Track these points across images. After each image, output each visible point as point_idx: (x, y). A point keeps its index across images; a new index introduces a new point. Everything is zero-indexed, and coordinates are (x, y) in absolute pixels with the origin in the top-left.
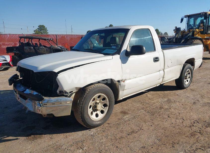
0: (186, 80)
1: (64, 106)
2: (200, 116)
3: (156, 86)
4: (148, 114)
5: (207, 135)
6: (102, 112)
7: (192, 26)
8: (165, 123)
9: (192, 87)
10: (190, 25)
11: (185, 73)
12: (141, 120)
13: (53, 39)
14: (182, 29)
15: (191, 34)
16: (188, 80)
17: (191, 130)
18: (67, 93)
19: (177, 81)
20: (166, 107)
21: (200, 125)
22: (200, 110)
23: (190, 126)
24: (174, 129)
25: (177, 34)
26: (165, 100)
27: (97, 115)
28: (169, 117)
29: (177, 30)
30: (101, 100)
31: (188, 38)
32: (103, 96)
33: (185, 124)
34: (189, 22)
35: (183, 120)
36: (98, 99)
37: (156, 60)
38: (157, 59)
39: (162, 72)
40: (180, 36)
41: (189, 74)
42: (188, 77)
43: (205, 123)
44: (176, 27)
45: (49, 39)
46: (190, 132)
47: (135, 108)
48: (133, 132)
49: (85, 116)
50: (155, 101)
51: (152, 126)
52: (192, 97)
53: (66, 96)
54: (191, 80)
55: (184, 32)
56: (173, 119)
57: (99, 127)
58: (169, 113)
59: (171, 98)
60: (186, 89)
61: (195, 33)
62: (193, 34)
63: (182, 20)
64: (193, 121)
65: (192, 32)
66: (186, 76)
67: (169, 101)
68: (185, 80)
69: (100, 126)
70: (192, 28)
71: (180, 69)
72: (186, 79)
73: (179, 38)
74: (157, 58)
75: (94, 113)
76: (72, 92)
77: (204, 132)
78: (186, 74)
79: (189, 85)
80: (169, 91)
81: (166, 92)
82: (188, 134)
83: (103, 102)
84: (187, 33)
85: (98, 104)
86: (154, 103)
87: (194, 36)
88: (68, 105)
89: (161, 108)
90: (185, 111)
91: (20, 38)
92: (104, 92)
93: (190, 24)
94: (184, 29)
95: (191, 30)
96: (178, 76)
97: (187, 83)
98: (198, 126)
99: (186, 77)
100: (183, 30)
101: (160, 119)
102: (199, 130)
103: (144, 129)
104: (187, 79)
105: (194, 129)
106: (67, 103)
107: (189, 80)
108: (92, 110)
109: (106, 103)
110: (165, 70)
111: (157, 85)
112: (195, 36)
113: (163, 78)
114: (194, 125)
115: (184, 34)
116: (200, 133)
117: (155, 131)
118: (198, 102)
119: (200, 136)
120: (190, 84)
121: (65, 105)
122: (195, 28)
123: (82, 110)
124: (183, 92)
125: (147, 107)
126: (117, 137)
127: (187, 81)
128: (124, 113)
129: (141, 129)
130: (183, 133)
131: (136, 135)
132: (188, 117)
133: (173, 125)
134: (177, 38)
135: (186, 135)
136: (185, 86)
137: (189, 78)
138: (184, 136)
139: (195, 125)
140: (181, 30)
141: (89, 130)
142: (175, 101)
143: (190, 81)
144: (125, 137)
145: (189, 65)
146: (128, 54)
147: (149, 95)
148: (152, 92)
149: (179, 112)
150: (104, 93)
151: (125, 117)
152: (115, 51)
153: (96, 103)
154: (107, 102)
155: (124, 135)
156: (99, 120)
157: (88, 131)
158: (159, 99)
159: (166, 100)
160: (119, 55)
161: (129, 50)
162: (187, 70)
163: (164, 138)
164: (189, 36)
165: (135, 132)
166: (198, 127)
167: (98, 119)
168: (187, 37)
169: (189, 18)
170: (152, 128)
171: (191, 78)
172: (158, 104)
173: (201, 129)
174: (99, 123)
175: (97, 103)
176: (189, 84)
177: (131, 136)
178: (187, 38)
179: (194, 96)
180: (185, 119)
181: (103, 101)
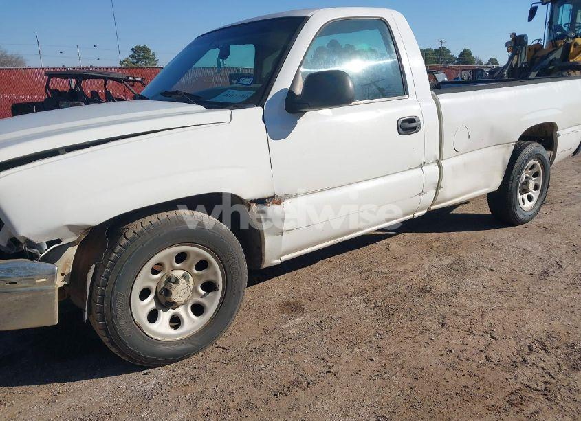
0: (525, 196)
1: (25, 292)
2: (556, 323)
3: (411, 216)
4: (372, 312)
5: (570, 405)
6: (198, 309)
7: (566, 29)
8: (422, 350)
9: (544, 219)
10: (559, 28)
11: (520, 173)
12: (339, 337)
13: (142, 79)
14: (531, 41)
15: (558, 55)
16: (532, 194)
17: (512, 382)
18: (38, 246)
19: (492, 197)
20: (443, 287)
21: (550, 360)
22: (559, 299)
23: (514, 364)
24: (449, 375)
25: (516, 56)
26: (444, 263)
27: (176, 322)
28: (443, 324)
29: (517, 43)
30: (190, 267)
31: (551, 68)
32: (198, 255)
33: (494, 357)
34: (554, 16)
35: (493, 337)
36: (178, 265)
37: (408, 126)
38: (413, 125)
39: (432, 170)
40: (526, 60)
41: (536, 175)
42: (531, 186)
43: (571, 350)
44: (514, 34)
45: (131, 78)
46: (509, 389)
47: (336, 289)
48: (296, 384)
49: (122, 326)
50: (409, 267)
51: (372, 360)
52: (540, 251)
53: (33, 257)
54: (543, 197)
55: (538, 47)
56: (455, 333)
57: (185, 362)
58: (447, 309)
59: (468, 256)
60: (524, 225)
61: (571, 51)
62: (566, 55)
63: (533, 12)
64: (528, 342)
65: (561, 49)
66: (526, 183)
67: (459, 267)
68: (520, 197)
69: (189, 356)
70: (564, 36)
71: (504, 161)
72: (524, 191)
73: (521, 67)
74: (412, 120)
75: (165, 316)
76: (59, 241)
77: (562, 390)
78: (527, 177)
79: (534, 211)
80: (466, 232)
81: (454, 235)
82: (498, 397)
83: (199, 277)
84: (546, 53)
85: (177, 281)
86: (405, 274)
87: (569, 61)
88: (42, 290)
89: (424, 290)
90: (506, 305)
91: (46, 78)
92: (200, 241)
93: (559, 23)
94: (540, 40)
95: (561, 43)
96: (495, 183)
97: (528, 205)
98: (542, 364)
99: (525, 187)
100: (536, 42)
101: (408, 335)
102: (542, 380)
103: (340, 374)
104: (530, 193)
105: (526, 374)
106: (35, 283)
107: (535, 194)
108: (153, 305)
109: (211, 278)
110: (444, 164)
111: (417, 215)
112: (571, 61)
113: (438, 189)
114: (527, 357)
115: (536, 55)
116: (544, 393)
117: (379, 381)
118: (557, 272)
119: (543, 406)
120: (539, 209)
121: (29, 288)
122: (573, 34)
123: (105, 305)
124: (511, 234)
125: (375, 289)
126: (231, 405)
127: (530, 199)
128: (292, 308)
129: (329, 372)
130: (481, 392)
131: (302, 396)
132: (513, 328)
133: (451, 359)
134: (516, 65)
135: (489, 402)
136: (521, 216)
137: (536, 188)
138: (481, 407)
139: (531, 358)
140: (529, 44)
141: (145, 372)
142: (477, 267)
143: (541, 200)
144: (259, 404)
145: (535, 147)
146: (295, 106)
147: (395, 244)
148: (408, 235)
149: (485, 305)
150: (197, 244)
151: (291, 323)
152: (248, 94)
153: (169, 279)
154: (215, 273)
155: (261, 394)
156: (183, 337)
157: (139, 375)
158: (426, 260)
159: (447, 261)
160: (261, 109)
161: (299, 90)
162: (527, 161)
163: (403, 411)
164: (552, 61)
165: (305, 384)
166: (543, 369)
167: (180, 335)
168: (546, 62)
169: (556, 6)
170: (371, 368)
171: (544, 188)
172: (416, 278)
173: (550, 375)
174: (182, 347)
175: (173, 280)
176: (537, 207)
177: (284, 402)
178: (547, 66)
179: (548, 248)
180: (498, 332)
181: (201, 272)
